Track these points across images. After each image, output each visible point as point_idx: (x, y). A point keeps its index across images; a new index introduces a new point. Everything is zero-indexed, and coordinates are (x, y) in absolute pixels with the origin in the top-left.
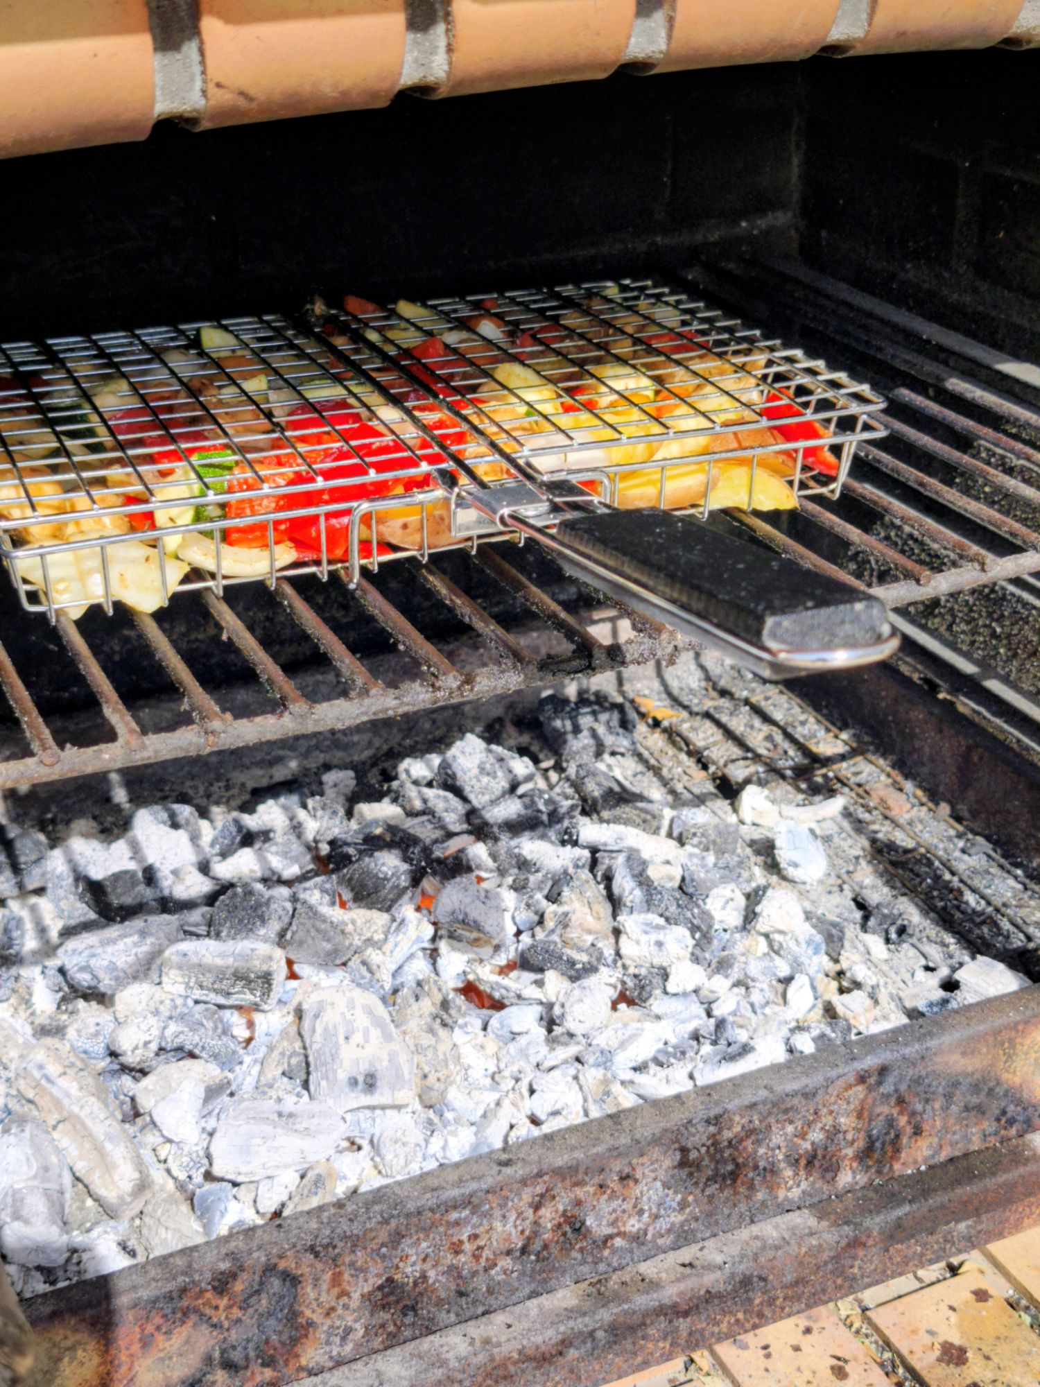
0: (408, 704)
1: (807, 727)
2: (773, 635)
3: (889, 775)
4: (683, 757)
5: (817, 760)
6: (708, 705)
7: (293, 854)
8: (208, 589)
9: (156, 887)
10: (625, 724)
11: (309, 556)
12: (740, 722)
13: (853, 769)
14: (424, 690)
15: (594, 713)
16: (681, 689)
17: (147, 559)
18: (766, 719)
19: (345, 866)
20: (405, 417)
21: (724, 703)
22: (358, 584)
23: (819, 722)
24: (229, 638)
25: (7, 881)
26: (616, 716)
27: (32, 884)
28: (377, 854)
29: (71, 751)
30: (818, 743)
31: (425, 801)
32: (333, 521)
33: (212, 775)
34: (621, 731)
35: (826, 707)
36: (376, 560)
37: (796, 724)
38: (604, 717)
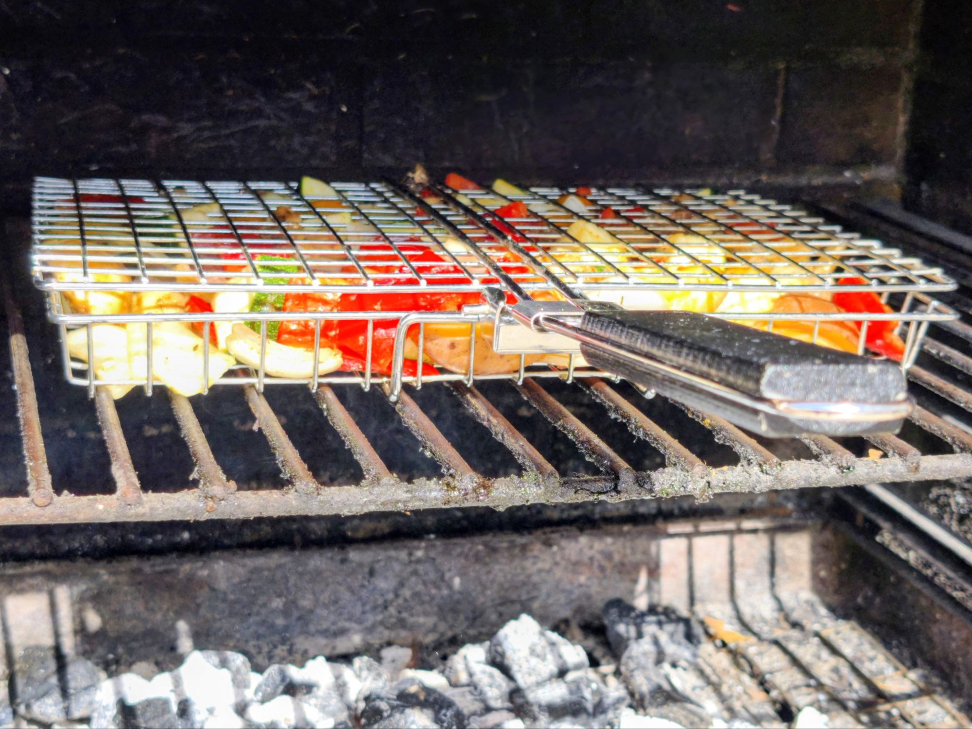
0: (421, 500)
1: (875, 662)
2: (772, 385)
3: (954, 718)
4: (746, 678)
5: (882, 696)
6: (778, 634)
7: (331, 708)
8: (253, 386)
9: (188, 719)
10: (690, 637)
11: (355, 366)
12: (807, 652)
13: (919, 708)
14: (438, 488)
15: (660, 624)
16: (753, 617)
17: (195, 348)
18: (834, 651)
19: (376, 722)
20: (472, 252)
21: (795, 633)
22: (399, 398)
23: (888, 660)
24: (260, 429)
25: (56, 704)
26: (681, 628)
27: (77, 714)
28: (408, 711)
29: (67, 496)
30: (885, 679)
31: (471, 675)
32: (382, 332)
33: (276, 638)
34: (684, 641)
35: (898, 647)
36: (420, 380)
37: (865, 659)
38: (669, 628)
